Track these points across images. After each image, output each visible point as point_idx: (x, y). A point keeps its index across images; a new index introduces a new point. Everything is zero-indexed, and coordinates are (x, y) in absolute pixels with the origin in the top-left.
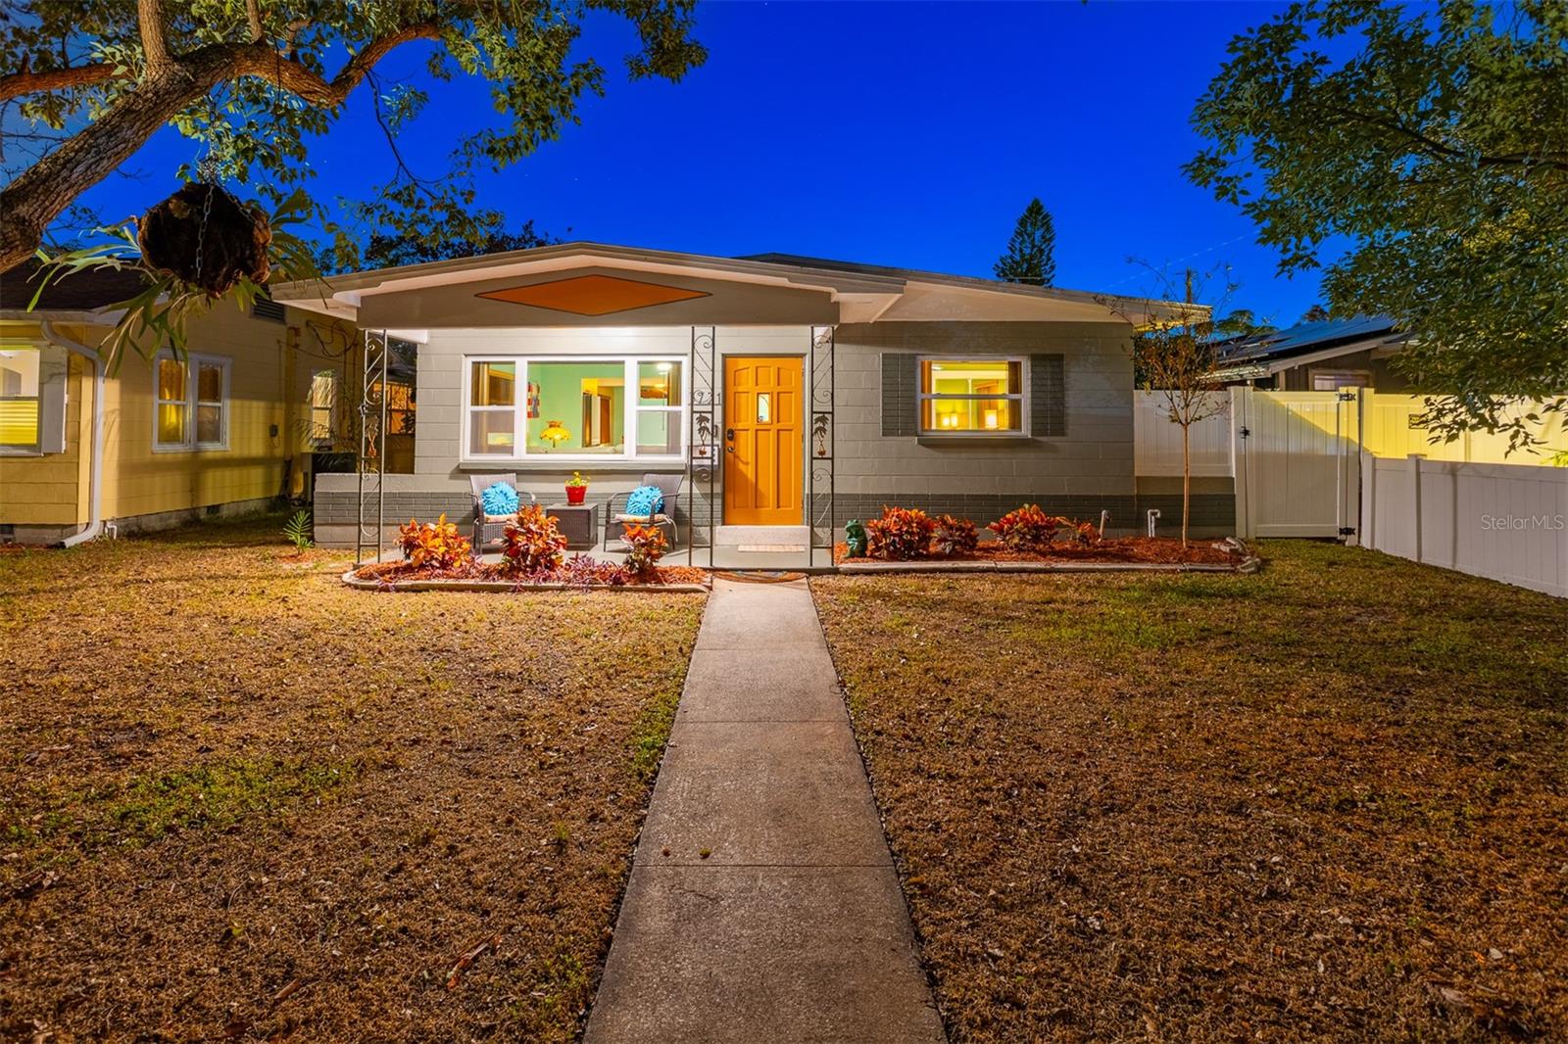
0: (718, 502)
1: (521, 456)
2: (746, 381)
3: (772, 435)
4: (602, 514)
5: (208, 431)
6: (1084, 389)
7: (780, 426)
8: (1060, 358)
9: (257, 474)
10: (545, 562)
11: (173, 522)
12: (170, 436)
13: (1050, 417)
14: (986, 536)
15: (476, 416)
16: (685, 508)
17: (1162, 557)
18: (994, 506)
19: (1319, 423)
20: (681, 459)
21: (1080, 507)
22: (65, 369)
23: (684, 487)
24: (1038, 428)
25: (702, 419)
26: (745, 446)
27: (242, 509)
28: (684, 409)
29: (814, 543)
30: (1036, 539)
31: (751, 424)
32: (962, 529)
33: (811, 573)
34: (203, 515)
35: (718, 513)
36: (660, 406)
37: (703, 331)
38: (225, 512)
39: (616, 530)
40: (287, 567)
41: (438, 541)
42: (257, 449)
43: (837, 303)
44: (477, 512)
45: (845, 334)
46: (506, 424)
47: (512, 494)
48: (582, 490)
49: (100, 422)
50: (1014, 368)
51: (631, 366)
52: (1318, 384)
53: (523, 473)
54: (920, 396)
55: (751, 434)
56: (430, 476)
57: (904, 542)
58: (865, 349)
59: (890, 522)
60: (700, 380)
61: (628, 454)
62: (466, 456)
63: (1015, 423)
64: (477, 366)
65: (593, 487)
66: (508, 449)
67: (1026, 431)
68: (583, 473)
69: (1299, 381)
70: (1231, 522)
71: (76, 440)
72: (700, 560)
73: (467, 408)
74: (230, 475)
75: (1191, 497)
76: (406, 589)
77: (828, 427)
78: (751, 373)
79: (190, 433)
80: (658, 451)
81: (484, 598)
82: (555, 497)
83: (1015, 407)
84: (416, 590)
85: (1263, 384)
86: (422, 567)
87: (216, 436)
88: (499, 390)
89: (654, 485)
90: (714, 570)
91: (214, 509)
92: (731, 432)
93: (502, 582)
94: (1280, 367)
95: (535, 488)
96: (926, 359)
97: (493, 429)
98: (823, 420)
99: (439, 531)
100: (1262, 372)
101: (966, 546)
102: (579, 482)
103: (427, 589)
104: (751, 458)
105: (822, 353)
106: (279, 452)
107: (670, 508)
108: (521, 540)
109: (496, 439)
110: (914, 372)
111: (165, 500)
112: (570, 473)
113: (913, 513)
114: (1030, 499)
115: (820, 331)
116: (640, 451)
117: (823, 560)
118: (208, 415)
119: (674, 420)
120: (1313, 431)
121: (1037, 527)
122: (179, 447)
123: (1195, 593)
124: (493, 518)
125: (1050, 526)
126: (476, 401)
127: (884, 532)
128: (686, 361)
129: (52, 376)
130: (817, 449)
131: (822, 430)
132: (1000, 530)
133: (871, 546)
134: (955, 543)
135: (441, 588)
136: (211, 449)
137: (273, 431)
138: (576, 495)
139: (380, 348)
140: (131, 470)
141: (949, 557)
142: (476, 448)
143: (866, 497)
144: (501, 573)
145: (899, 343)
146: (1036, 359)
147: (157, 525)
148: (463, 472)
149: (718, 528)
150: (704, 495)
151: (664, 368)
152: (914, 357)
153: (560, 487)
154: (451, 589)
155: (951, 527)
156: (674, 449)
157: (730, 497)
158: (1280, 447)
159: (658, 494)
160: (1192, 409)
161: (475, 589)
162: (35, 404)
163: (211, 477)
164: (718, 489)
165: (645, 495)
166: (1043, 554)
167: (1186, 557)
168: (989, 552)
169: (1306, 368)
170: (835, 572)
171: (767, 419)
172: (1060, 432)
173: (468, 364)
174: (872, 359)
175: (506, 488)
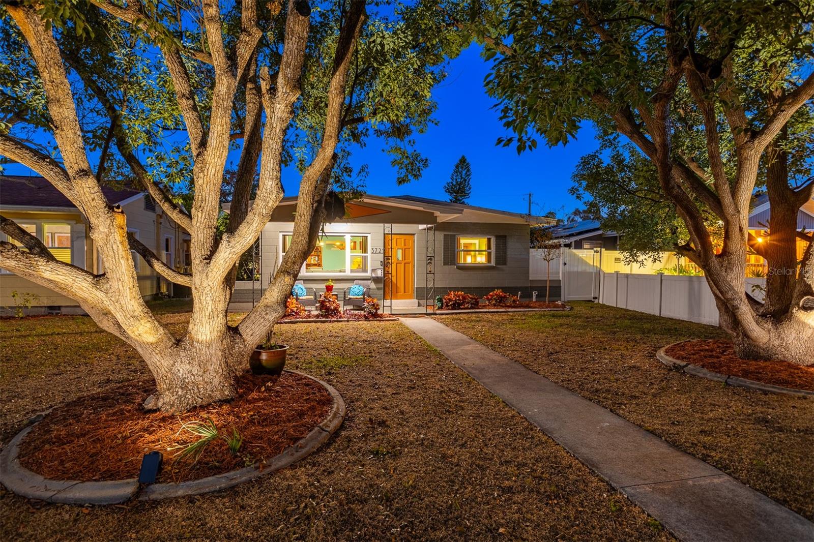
0: (382, 291)
2: (393, 244)
3: (402, 265)
4: (341, 296)
6: (513, 248)
7: (406, 261)
8: (505, 237)
13: (501, 258)
14: (483, 301)
16: (372, 294)
17: (541, 306)
18: (483, 291)
19: (588, 261)
20: (368, 274)
21: (513, 291)
22: (84, 235)
23: (373, 286)
24: (496, 264)
25: (388, 260)
26: (393, 269)
28: (369, 255)
29: (419, 305)
30: (500, 302)
31: (394, 261)
32: (474, 299)
33: (428, 314)
36: (359, 254)
43: (436, 217)
47: (304, 288)
48: (332, 286)
50: (489, 240)
51: (348, 237)
52: (586, 246)
53: (305, 280)
54: (457, 250)
55: (395, 265)
57: (457, 303)
58: (440, 233)
59: (451, 296)
61: (348, 274)
63: (489, 260)
64: (284, 236)
65: (336, 286)
67: (493, 263)
68: (333, 280)
69: (579, 245)
70: (560, 296)
72: (387, 311)
73: (280, 254)
75: (550, 287)
76: (289, 323)
77: (433, 262)
78: (395, 241)
80: (359, 271)
81: (319, 325)
82: (322, 289)
83: (489, 254)
85: (568, 246)
86: (289, 315)
89: (360, 284)
90: (394, 314)
93: (324, 319)
94: (573, 239)
95: (314, 286)
96: (459, 236)
98: (431, 259)
99: (292, 302)
100: (567, 241)
101: (475, 305)
102: (330, 283)
103: (295, 322)
104: (394, 274)
110: (454, 241)
112: (327, 280)
113: (460, 293)
114: (498, 288)
116: (352, 271)
117: (431, 310)
119: (364, 259)
120: (586, 264)
121: (501, 297)
123: (553, 316)
124: (301, 298)
125: (505, 297)
126: (283, 251)
127: (450, 300)
128: (369, 236)
129: (78, 237)
130: (429, 270)
131: (430, 263)
132: (488, 299)
133: (446, 305)
134: (472, 304)
138: (329, 289)
141: (471, 308)
144: (322, 316)
145: (450, 231)
146: (496, 237)
150: (377, 288)
152: (454, 235)
153: (323, 286)
154: (306, 322)
155: (470, 298)
156: (365, 271)
157: (387, 289)
158: (576, 269)
159: (362, 288)
160: (551, 256)
161: (316, 322)
162: (69, 251)
164: (381, 286)
165: (357, 288)
166: (503, 307)
167: (548, 306)
168: (484, 307)
169: (581, 240)
170: (435, 314)
171: (400, 259)
172: (505, 264)
173: (281, 235)
174: (440, 236)
175: (301, 286)
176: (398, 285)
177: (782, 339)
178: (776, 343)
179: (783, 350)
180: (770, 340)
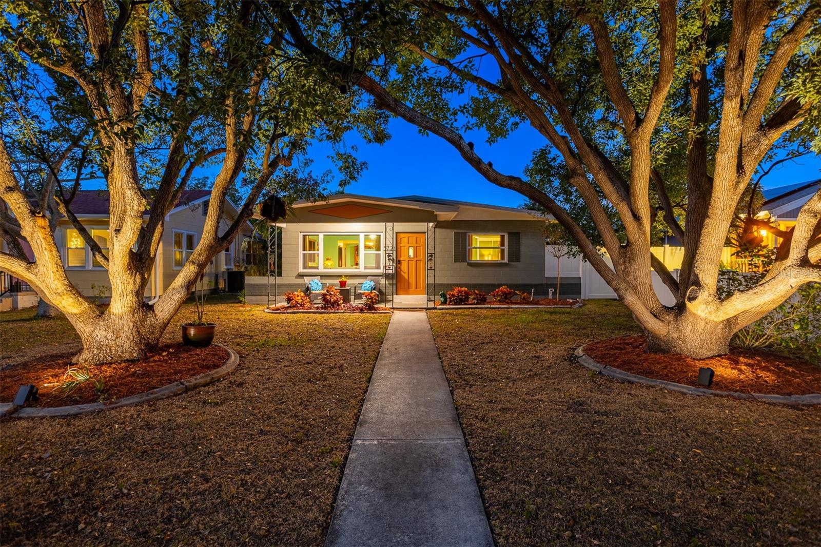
0: (395, 286)
1: (321, 270)
2: (404, 242)
3: (414, 262)
4: (352, 291)
6: (526, 244)
7: (418, 258)
8: (519, 233)
9: (206, 280)
10: (335, 304)
12: (178, 263)
13: (515, 255)
14: (490, 298)
15: (304, 255)
16: (383, 289)
20: (381, 271)
21: (525, 288)
23: (382, 281)
24: (510, 259)
25: (389, 256)
26: (404, 267)
28: (382, 252)
29: (429, 300)
30: (506, 298)
31: (406, 258)
32: (480, 295)
33: (427, 309)
35: (395, 291)
36: (373, 252)
37: (389, 225)
39: (358, 296)
41: (299, 298)
43: (436, 215)
44: (308, 289)
45: (440, 225)
46: (315, 258)
47: (319, 284)
48: (345, 282)
49: (157, 258)
50: (502, 237)
51: (362, 236)
53: (323, 276)
54: (468, 248)
55: (406, 262)
56: (288, 277)
57: (460, 299)
58: (448, 231)
59: (455, 292)
60: (388, 242)
61: (361, 270)
62: (301, 270)
63: (503, 258)
64: (304, 236)
65: (349, 282)
66: (317, 268)
67: (506, 260)
68: (346, 276)
70: (579, 293)
72: (389, 305)
73: (301, 252)
75: (560, 284)
76: (291, 313)
77: (433, 258)
78: (406, 239)
80: (372, 268)
81: (318, 315)
82: (336, 284)
83: (502, 251)
84: (294, 313)
86: (294, 306)
88: (312, 245)
89: (372, 280)
90: (393, 308)
92: (399, 261)
93: (323, 311)
95: (329, 282)
96: (470, 234)
97: (310, 261)
98: (431, 256)
99: (299, 295)
101: (483, 300)
102: (344, 279)
103: (298, 312)
104: (406, 271)
105: (431, 233)
106: (214, 271)
107: (377, 288)
108: (328, 297)
109: (310, 264)
110: (466, 238)
112: (340, 276)
113: (463, 289)
114: (504, 285)
115: (431, 224)
116: (366, 268)
117: (431, 305)
119: (378, 256)
121: (506, 294)
122: (181, 268)
124: (315, 291)
125: (510, 293)
126: (304, 249)
127: (453, 296)
128: (382, 235)
130: (429, 266)
131: (431, 259)
132: (494, 295)
133: (448, 300)
134: (478, 300)
135: (303, 313)
138: (343, 284)
139: (274, 230)
140: (167, 276)
141: (477, 304)
142: (305, 267)
143: (448, 284)
144: (322, 308)
145: (460, 228)
146: (510, 234)
148: (301, 276)
149: (395, 296)
150: (389, 284)
151: (373, 236)
152: (465, 233)
153: (337, 282)
154: (306, 313)
155: (477, 294)
156: (378, 267)
157: (399, 285)
159: (373, 284)
160: (560, 253)
161: (314, 313)
164: (395, 282)
165: (368, 284)
166: (508, 303)
168: (490, 303)
170: (435, 308)
171: (412, 256)
172: (518, 260)
173: (301, 235)
174: (451, 234)
175: (317, 281)
176: (410, 281)
177: (680, 331)
178: (675, 335)
179: (681, 342)
180: (668, 332)
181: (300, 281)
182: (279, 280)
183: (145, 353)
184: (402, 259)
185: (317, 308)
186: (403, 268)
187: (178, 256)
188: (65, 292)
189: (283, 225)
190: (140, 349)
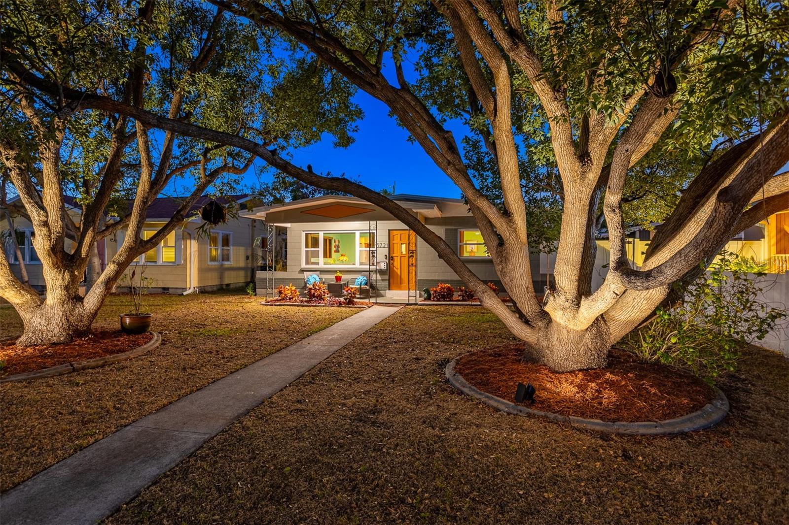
1: (321, 266)
2: (397, 239)
3: (406, 258)
4: (345, 285)
5: (226, 257)
9: (242, 273)
11: (215, 289)
12: (213, 259)
15: (307, 252)
16: (374, 284)
22: (182, 237)
23: (374, 276)
26: (397, 263)
27: (238, 285)
31: (399, 254)
32: (467, 292)
33: (406, 304)
34: (224, 287)
35: (387, 286)
38: (232, 286)
40: (246, 300)
41: (289, 292)
42: (242, 264)
44: (305, 284)
45: (430, 222)
46: (316, 255)
47: (317, 278)
48: (340, 277)
49: (192, 254)
51: (358, 234)
53: (322, 271)
54: (459, 244)
55: (399, 258)
56: (292, 272)
57: (442, 295)
58: (438, 227)
59: (438, 288)
61: (357, 266)
62: (303, 265)
64: (307, 234)
65: (345, 277)
66: (318, 264)
68: (341, 272)
71: (185, 260)
72: (372, 300)
73: (304, 249)
74: (233, 273)
76: (278, 305)
77: (414, 255)
78: (399, 236)
79: (220, 258)
81: (301, 309)
82: (331, 280)
84: (280, 305)
86: (282, 299)
87: (228, 260)
88: (315, 243)
89: (365, 276)
90: (375, 303)
91: (228, 285)
92: (392, 257)
93: (306, 304)
95: (325, 277)
96: (462, 230)
97: (312, 256)
98: (413, 253)
99: (290, 289)
102: (339, 274)
103: (284, 305)
104: (399, 267)
106: (250, 265)
107: (369, 283)
108: (313, 291)
109: (313, 260)
110: (457, 235)
111: (213, 281)
112: (336, 272)
113: (446, 285)
116: (360, 264)
118: (225, 252)
122: (216, 263)
126: (307, 246)
127: (437, 292)
128: (376, 232)
129: (178, 239)
130: (411, 262)
133: (432, 296)
134: (464, 296)
135: (288, 305)
136: (226, 263)
137: (247, 258)
138: (338, 279)
139: (272, 230)
140: (202, 270)
141: (461, 301)
142: (307, 263)
144: (306, 301)
145: (451, 225)
147: (210, 289)
148: (302, 271)
149: (387, 291)
150: (381, 279)
152: (456, 230)
153: (333, 277)
154: (290, 305)
155: (463, 291)
157: (391, 280)
159: (365, 279)
161: (298, 306)
162: (174, 249)
163: (227, 274)
164: (387, 277)
165: (361, 279)
170: (416, 304)
171: (404, 253)
173: (303, 234)
175: (315, 276)
176: (402, 277)
177: (549, 339)
178: (545, 344)
179: (549, 352)
180: (538, 340)
181: (300, 276)
182: (279, 275)
183: (72, 338)
184: (394, 255)
185: (302, 301)
186: (395, 264)
187: (214, 253)
188: (7, 286)
189: (288, 225)
190: (68, 334)
